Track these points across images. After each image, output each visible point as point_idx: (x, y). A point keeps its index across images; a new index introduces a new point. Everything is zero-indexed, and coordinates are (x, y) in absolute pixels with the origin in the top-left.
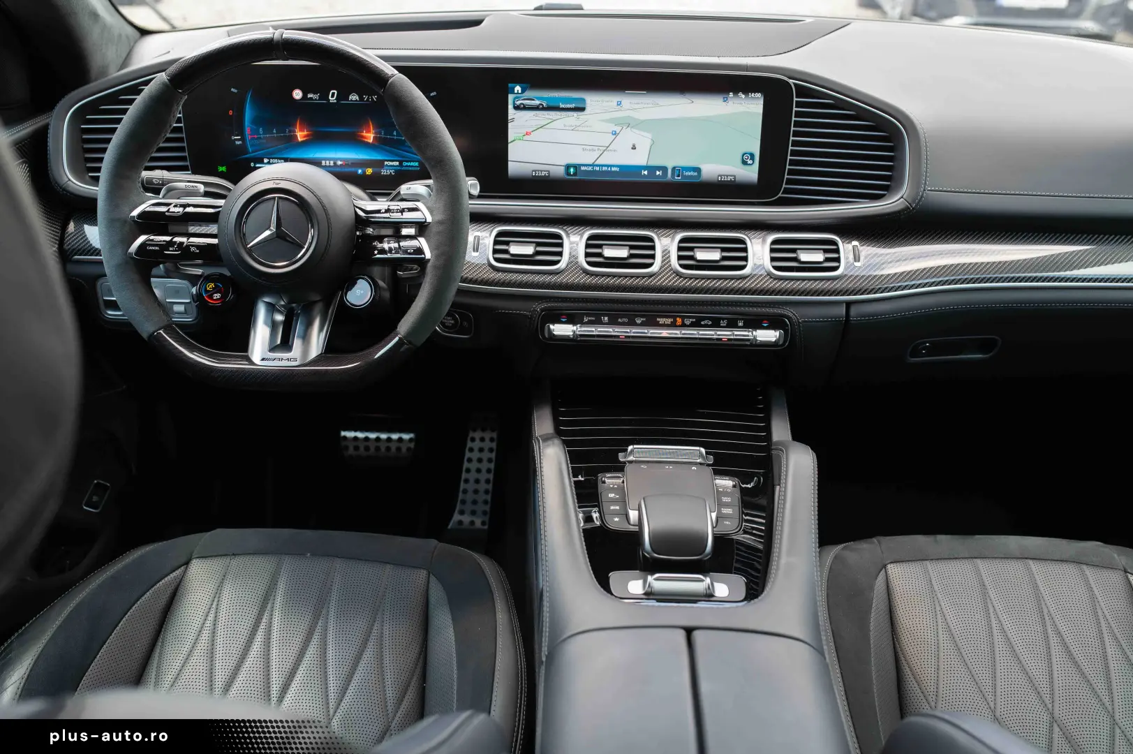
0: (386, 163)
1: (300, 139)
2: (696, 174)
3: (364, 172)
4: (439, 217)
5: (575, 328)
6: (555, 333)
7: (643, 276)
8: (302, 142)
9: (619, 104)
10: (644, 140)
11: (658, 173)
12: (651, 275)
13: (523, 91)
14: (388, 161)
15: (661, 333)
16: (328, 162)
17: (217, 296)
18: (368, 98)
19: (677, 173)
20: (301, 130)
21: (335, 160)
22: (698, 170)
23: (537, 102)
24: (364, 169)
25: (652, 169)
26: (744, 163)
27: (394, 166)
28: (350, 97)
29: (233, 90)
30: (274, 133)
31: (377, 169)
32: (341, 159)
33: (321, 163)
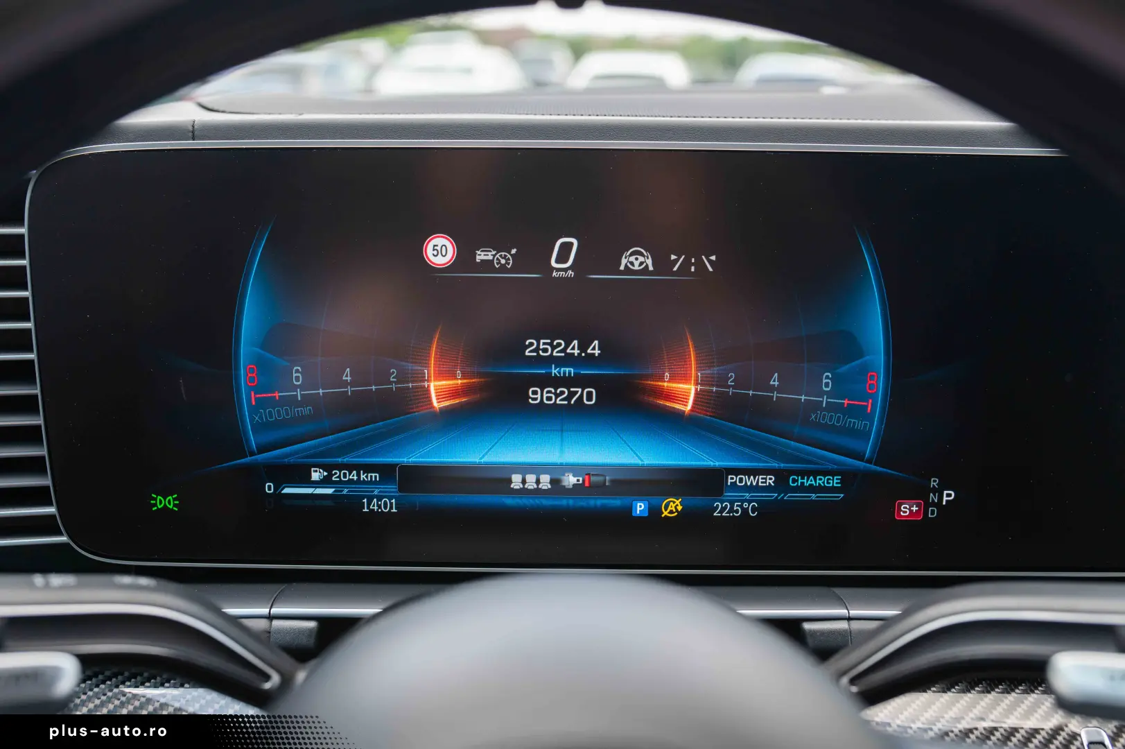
0: (732, 479)
1: (437, 403)
3: (655, 511)
8: (445, 411)
14: (736, 471)
16: (531, 479)
18: (686, 264)
20: (440, 375)
24: (655, 500)
27: (757, 488)
28: (624, 261)
30: (345, 384)
31: (698, 501)
32: (574, 468)
33: (510, 481)
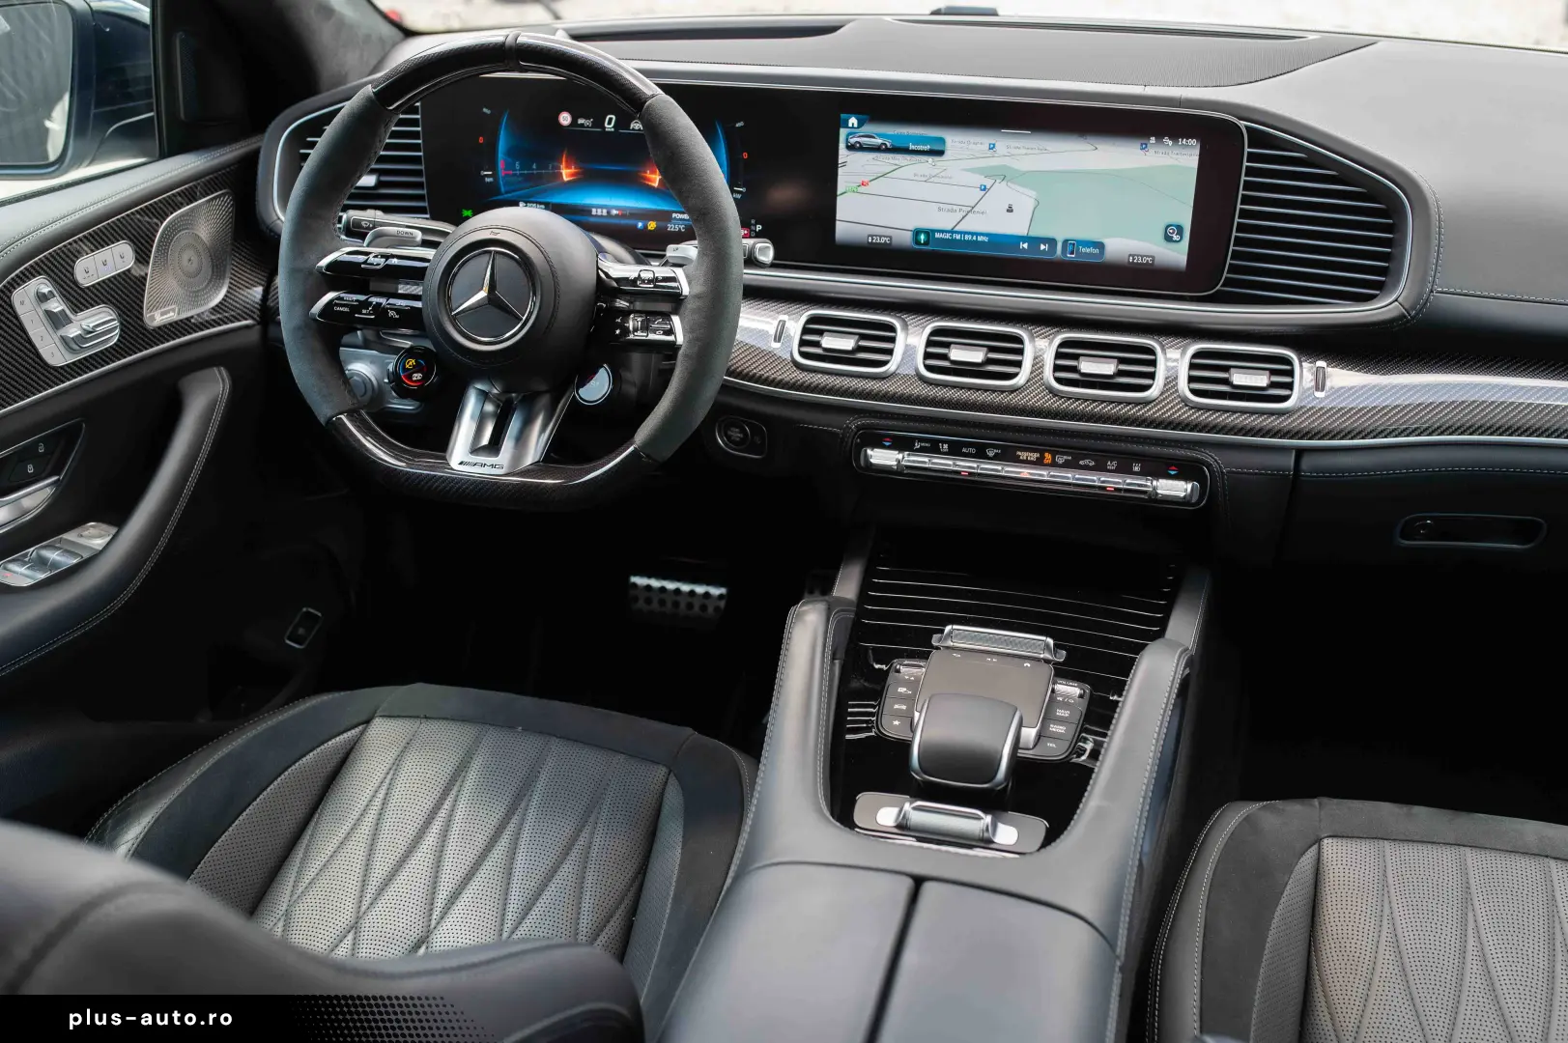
0: (674, 215)
1: (566, 179)
2: (1097, 251)
3: (646, 227)
4: (699, 289)
5: (900, 456)
6: (872, 461)
7: (1001, 390)
8: (569, 182)
9: (992, 147)
10: (1025, 200)
11: (1042, 247)
12: (1013, 390)
13: (860, 125)
14: (676, 212)
15: (1019, 473)
16: (599, 210)
17: (417, 376)
19: (1069, 248)
20: (568, 167)
21: (609, 208)
22: (1101, 246)
23: (879, 141)
24: (645, 222)
25: (1035, 241)
26: (1168, 239)
27: (684, 220)
28: (632, 125)
29: (485, 110)
30: (533, 169)
31: (662, 224)
32: (617, 208)
33: (591, 211)
